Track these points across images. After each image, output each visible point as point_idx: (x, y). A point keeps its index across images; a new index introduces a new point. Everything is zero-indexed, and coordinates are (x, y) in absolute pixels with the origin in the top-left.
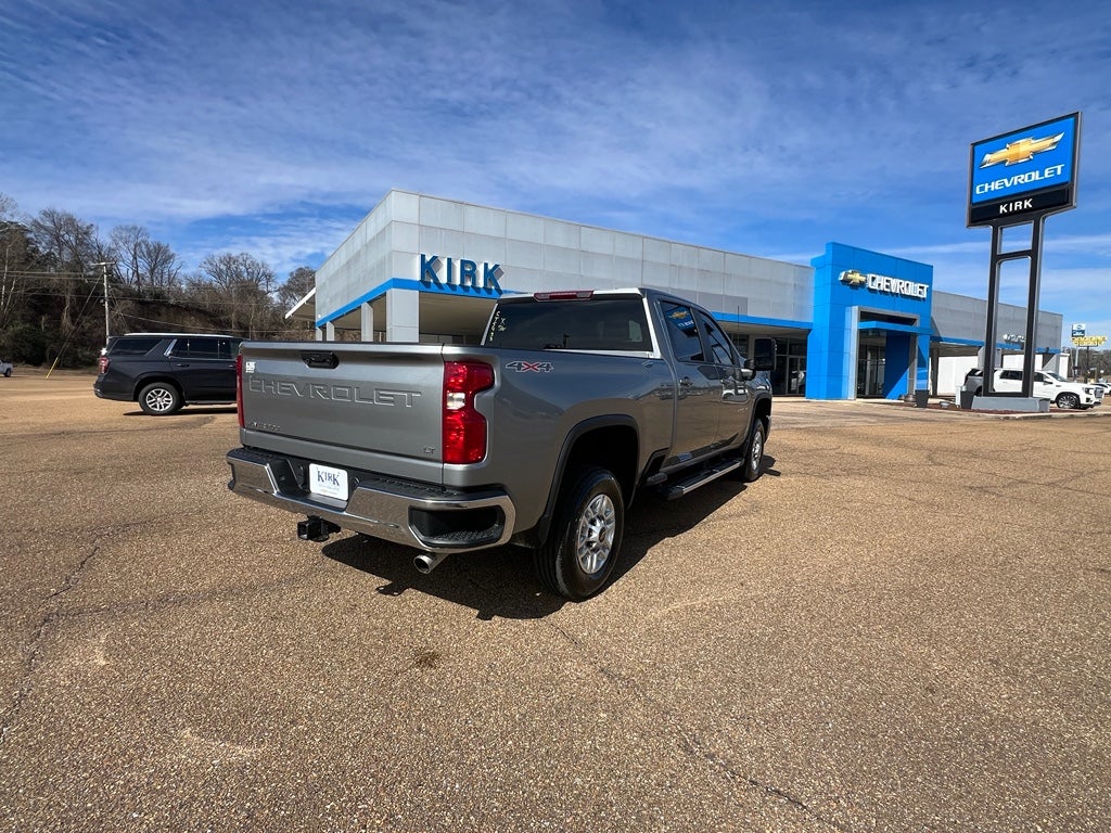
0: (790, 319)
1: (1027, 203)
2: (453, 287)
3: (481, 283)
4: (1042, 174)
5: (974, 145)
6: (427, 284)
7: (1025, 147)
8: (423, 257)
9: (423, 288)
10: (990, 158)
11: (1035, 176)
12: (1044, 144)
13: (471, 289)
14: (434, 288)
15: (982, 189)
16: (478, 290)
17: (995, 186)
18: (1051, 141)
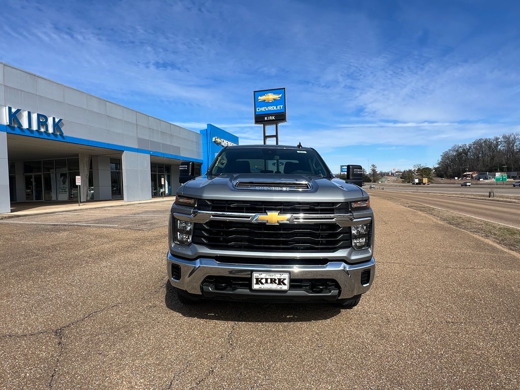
0: (196, 158)
1: (273, 118)
2: (32, 132)
3: (51, 130)
4: (277, 108)
5: (255, 92)
6: (13, 128)
7: (271, 97)
8: (10, 109)
9: (9, 130)
10: (261, 98)
11: (275, 108)
12: (276, 97)
13: (44, 134)
14: (18, 131)
15: (259, 109)
16: (49, 134)
17: (263, 109)
18: (278, 96)
